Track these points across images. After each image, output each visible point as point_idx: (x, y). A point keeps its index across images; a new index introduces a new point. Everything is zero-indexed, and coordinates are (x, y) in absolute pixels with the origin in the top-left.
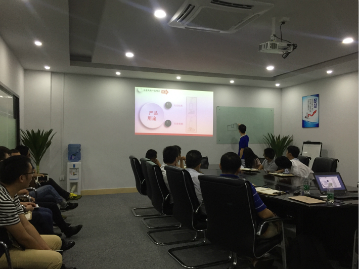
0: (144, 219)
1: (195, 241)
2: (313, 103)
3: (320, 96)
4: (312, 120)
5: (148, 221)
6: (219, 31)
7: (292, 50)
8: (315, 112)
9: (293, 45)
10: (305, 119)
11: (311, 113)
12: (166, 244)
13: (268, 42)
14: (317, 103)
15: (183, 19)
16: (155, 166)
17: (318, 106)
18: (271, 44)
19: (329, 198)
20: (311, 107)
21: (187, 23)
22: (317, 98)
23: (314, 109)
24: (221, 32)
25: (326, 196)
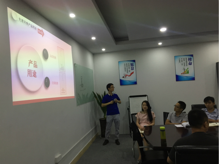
2: (130, 67)
3: (136, 61)
10: (122, 79)
11: (129, 74)
14: (134, 67)
17: (134, 69)
20: (128, 70)
22: (134, 63)
23: (132, 71)
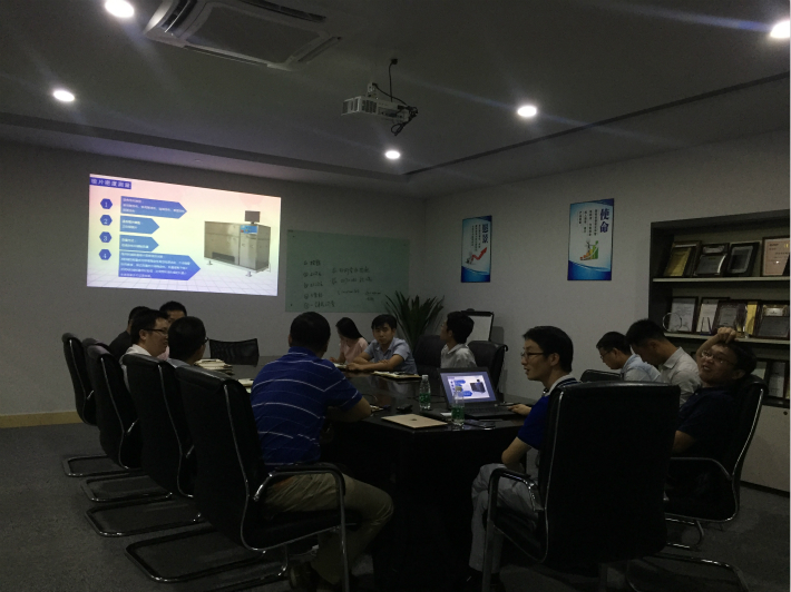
0: (88, 482)
1: (196, 523)
2: (482, 234)
3: (493, 219)
4: (479, 266)
5: (96, 486)
6: (265, 62)
7: (407, 120)
8: (484, 251)
9: (409, 108)
10: (466, 265)
11: (478, 254)
12: (127, 534)
13: (359, 98)
14: (489, 234)
15: (176, 26)
16: (104, 356)
17: (489, 240)
18: (364, 102)
19: (454, 417)
20: (478, 242)
21: (188, 35)
22: (489, 223)
23: (483, 246)
24: (270, 65)
25: (450, 414)
